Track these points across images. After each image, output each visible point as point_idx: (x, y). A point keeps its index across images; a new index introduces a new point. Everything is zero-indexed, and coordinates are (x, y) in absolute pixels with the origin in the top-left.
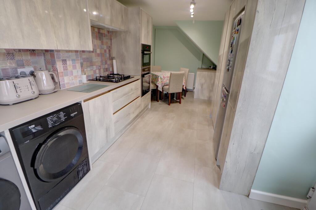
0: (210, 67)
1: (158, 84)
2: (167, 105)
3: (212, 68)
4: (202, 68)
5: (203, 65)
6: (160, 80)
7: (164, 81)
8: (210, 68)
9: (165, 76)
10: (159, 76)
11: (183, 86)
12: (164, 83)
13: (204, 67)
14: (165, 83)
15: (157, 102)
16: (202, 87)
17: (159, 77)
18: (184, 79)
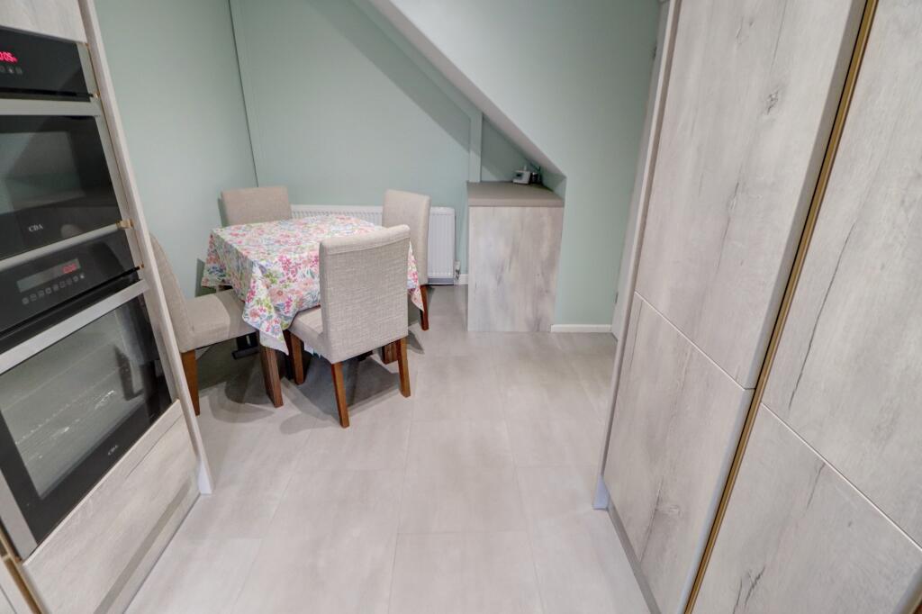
0: (519, 175)
1: (255, 314)
2: (332, 429)
3: (525, 179)
4: (481, 181)
5: (483, 168)
6: (261, 292)
7: (294, 286)
8: (515, 181)
9: (293, 257)
10: (252, 264)
11: (411, 291)
12: (294, 297)
13: (490, 177)
14: (302, 300)
15: (269, 408)
16: (499, 280)
17: (257, 272)
18: (413, 257)
